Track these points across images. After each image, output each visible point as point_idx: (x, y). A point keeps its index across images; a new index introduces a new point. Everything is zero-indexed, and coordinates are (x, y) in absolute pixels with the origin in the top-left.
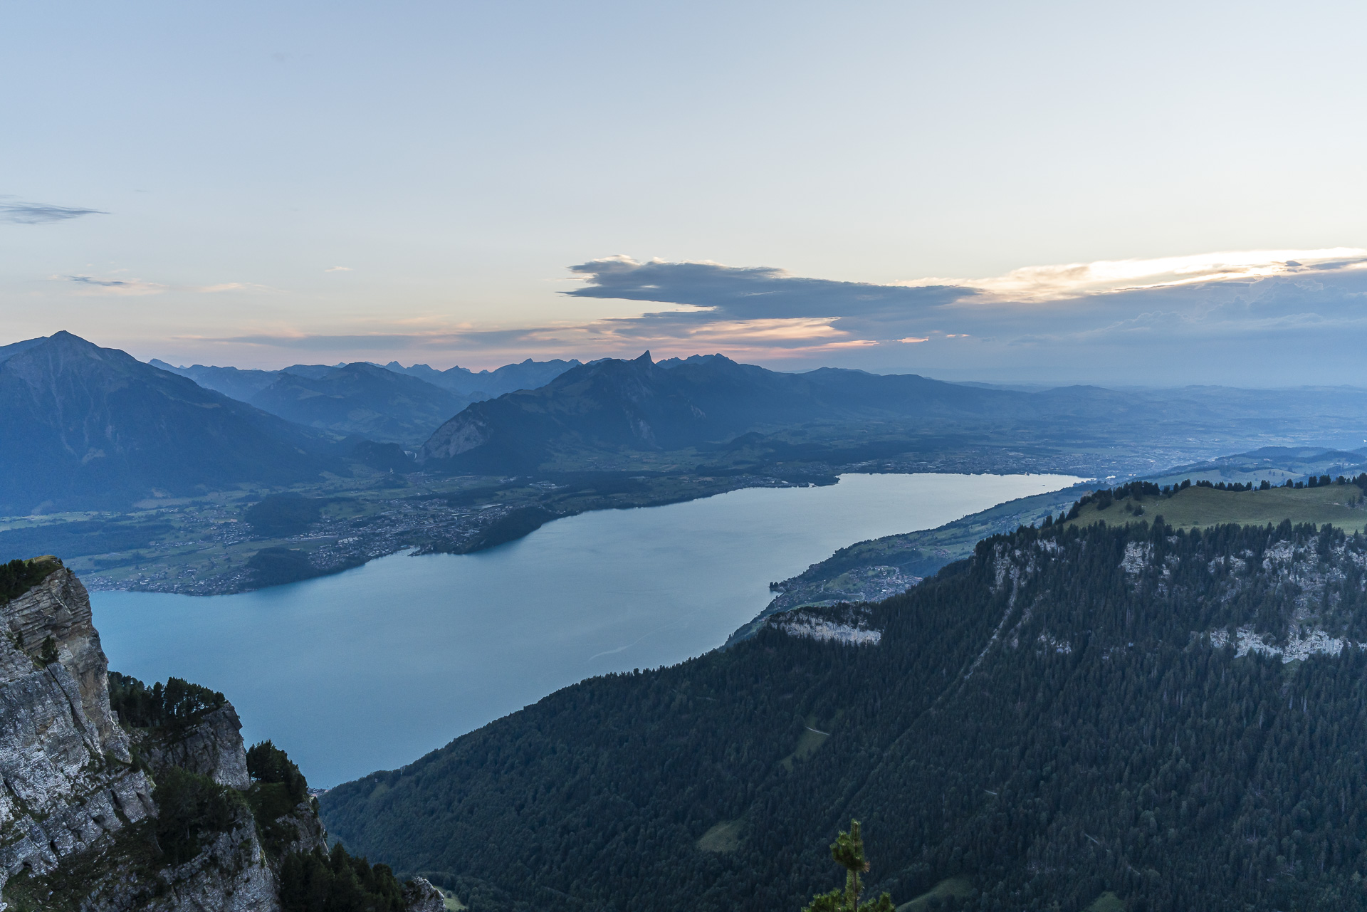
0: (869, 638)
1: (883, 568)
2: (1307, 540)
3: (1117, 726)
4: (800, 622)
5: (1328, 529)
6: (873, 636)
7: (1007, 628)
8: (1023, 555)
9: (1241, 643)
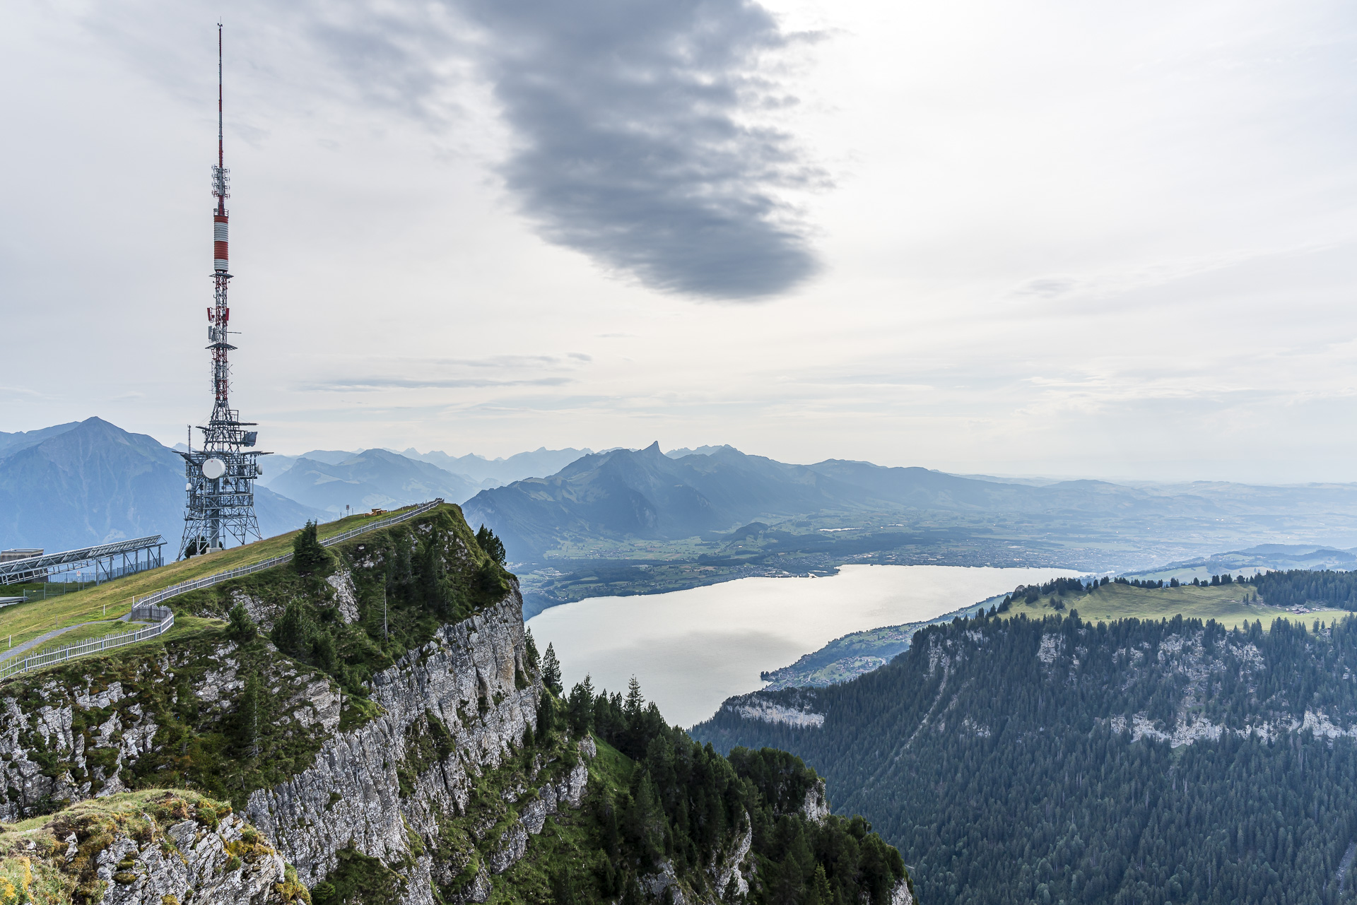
0: (813, 721)
1: (869, 659)
2: (1194, 634)
3: (1023, 804)
4: (753, 705)
5: (1212, 624)
6: (817, 720)
7: (935, 714)
8: (954, 645)
9: (1136, 729)
